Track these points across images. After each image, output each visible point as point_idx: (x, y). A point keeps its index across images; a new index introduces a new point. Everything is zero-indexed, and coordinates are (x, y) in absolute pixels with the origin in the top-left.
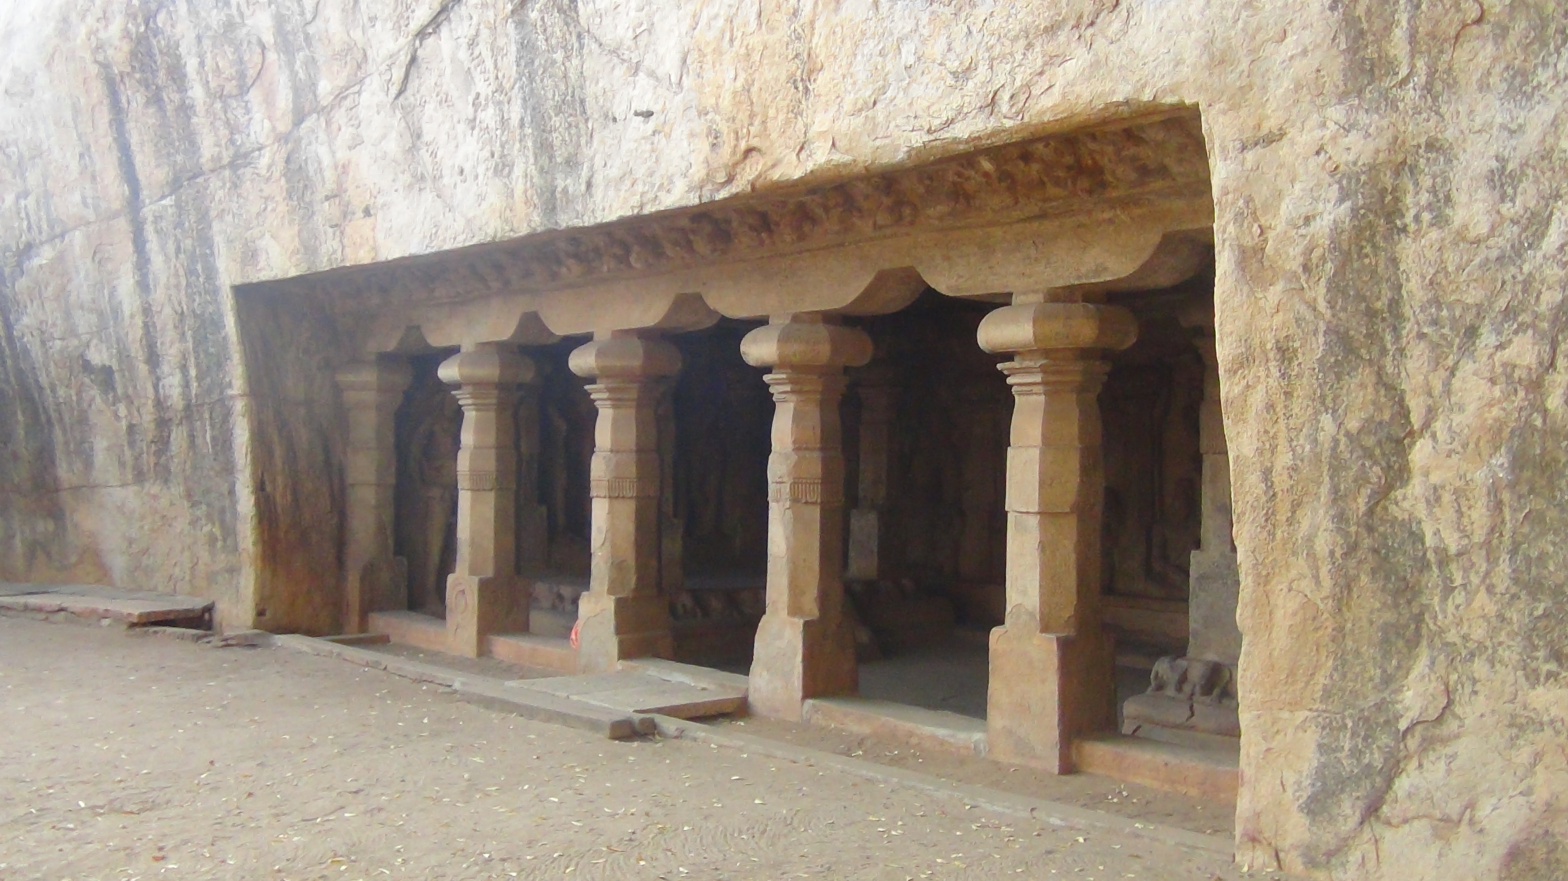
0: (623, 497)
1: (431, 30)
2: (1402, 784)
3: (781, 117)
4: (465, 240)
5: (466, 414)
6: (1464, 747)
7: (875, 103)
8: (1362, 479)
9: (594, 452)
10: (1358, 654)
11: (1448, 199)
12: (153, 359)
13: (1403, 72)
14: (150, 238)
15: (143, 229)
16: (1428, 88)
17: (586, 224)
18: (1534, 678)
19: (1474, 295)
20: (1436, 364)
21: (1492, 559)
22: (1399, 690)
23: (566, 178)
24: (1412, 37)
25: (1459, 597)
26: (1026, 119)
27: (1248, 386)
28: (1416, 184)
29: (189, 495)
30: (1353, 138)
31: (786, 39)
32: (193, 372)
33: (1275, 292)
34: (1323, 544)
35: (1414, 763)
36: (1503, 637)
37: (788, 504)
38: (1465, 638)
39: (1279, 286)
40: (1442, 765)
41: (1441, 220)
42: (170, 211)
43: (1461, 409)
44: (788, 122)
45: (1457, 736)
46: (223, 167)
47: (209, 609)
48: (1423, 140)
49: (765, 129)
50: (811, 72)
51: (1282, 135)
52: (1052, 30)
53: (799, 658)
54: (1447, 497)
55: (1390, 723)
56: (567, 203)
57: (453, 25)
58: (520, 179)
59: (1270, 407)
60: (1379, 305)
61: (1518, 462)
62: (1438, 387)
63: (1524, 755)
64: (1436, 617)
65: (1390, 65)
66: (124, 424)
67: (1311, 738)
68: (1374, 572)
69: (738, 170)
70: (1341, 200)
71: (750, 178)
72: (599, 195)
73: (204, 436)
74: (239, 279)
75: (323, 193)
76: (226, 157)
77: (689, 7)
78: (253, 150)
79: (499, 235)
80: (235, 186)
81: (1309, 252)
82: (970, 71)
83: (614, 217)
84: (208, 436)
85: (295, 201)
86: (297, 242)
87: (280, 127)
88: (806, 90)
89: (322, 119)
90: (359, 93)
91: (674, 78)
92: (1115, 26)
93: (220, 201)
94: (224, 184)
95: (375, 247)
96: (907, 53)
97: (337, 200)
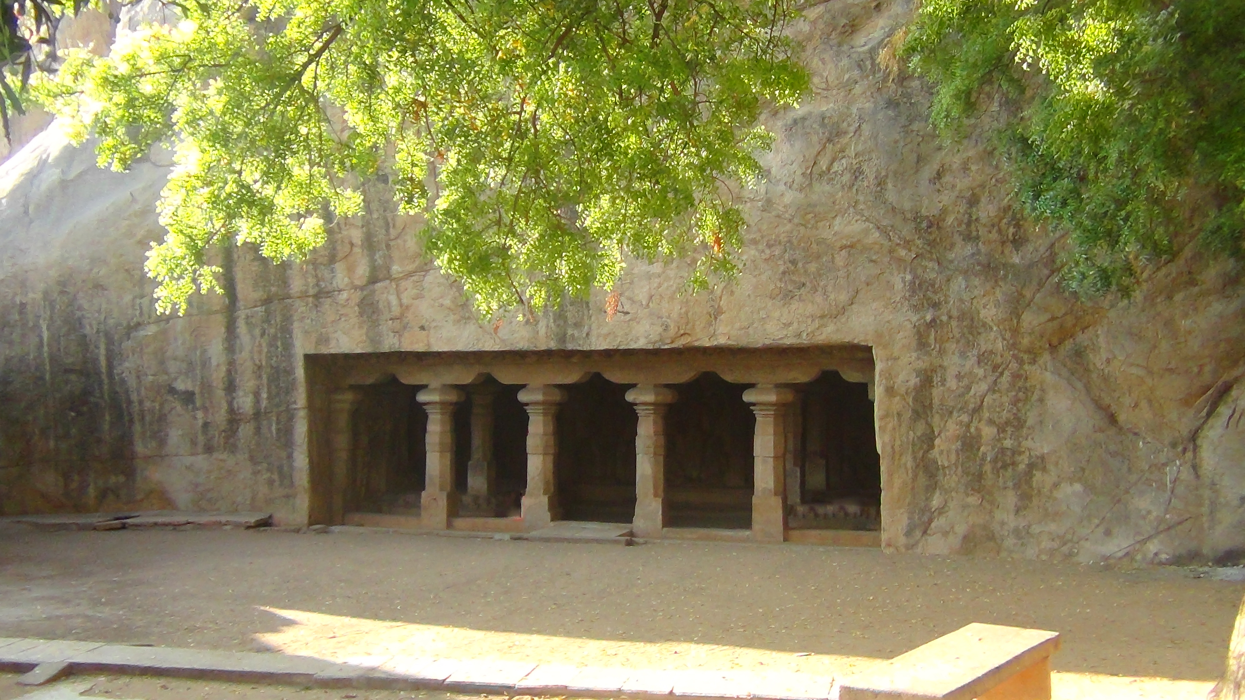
2: (933, 525)
3: (702, 325)
4: (499, 348)
5: (431, 417)
6: (951, 513)
7: (749, 328)
8: (921, 448)
9: (528, 435)
10: (918, 493)
11: (945, 380)
12: (231, 387)
13: (933, 347)
15: (235, 322)
16: (939, 351)
18: (968, 495)
19: (952, 404)
20: (942, 420)
21: (957, 468)
22: (932, 501)
23: (573, 331)
24: (935, 339)
25: (948, 477)
26: (812, 342)
28: (937, 375)
29: (252, 458)
30: (920, 362)
31: (707, 300)
32: (264, 395)
33: (896, 400)
34: (910, 464)
35: (936, 519)
36: (959, 486)
38: (949, 487)
39: (898, 398)
40: (944, 519)
41: (943, 385)
42: (260, 314)
43: (948, 431)
44: (705, 327)
45: (948, 511)
46: (309, 297)
47: (270, 517)
48: (938, 365)
49: (694, 328)
50: (718, 313)
51: (899, 358)
52: (822, 317)
54: (945, 453)
55: (929, 510)
56: (573, 340)
58: (544, 327)
59: (894, 429)
60: (926, 404)
61: (964, 444)
62: (942, 426)
63: (965, 514)
64: (941, 483)
65: (929, 345)
66: (200, 422)
67: (905, 516)
68: (923, 472)
69: (677, 340)
70: (917, 377)
71: (683, 343)
72: (593, 339)
73: (270, 429)
74: (312, 352)
75: (389, 317)
76: (312, 292)
77: (656, 280)
78: (334, 291)
79: (525, 348)
80: (317, 306)
81: (907, 390)
82: (790, 324)
83: (602, 348)
84: (274, 428)
85: (365, 317)
86: (364, 338)
87: (358, 283)
88: (716, 318)
89: (393, 283)
90: (424, 276)
91: (644, 303)
92: (844, 320)
93: (302, 313)
94: (307, 305)
95: (429, 345)
96: (763, 314)
97: (399, 321)
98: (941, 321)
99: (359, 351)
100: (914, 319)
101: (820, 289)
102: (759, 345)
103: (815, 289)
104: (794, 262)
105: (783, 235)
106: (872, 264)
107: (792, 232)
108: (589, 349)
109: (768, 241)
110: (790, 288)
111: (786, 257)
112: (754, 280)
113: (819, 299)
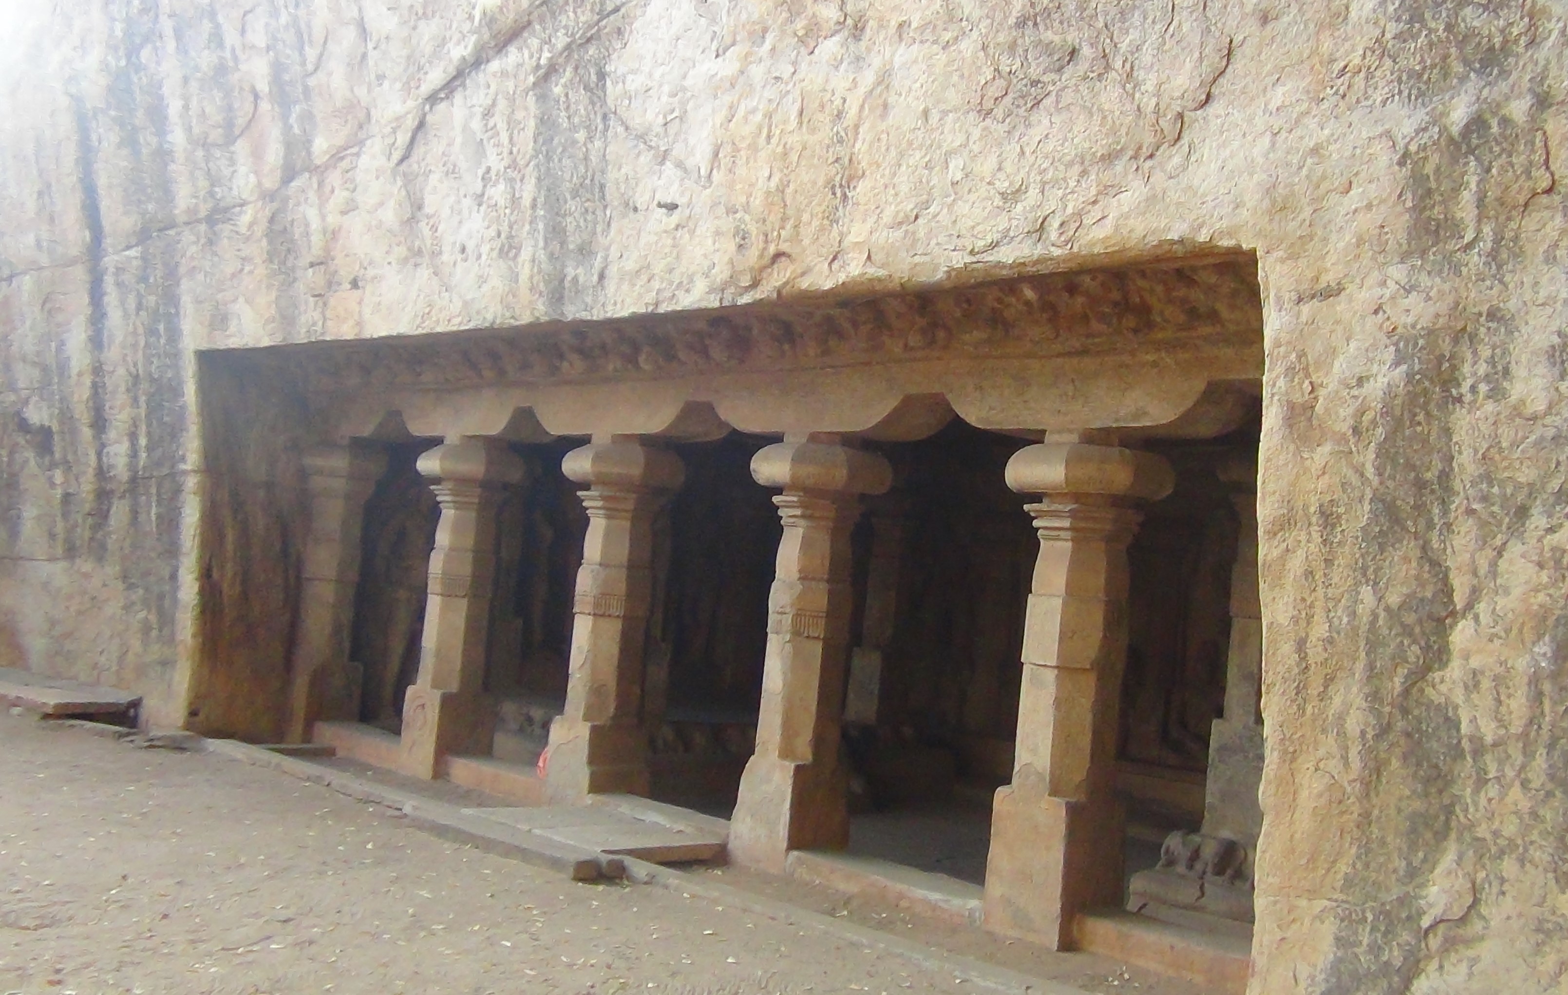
0: (610, 616)
1: (443, 96)
2: (1421, 986)
3: (816, 223)
4: (460, 324)
5: (443, 511)
7: (916, 217)
8: (1399, 658)
9: (581, 564)
10: (1383, 843)
11: (1506, 372)
12: (99, 423)
13: (1469, 236)
14: (108, 290)
15: (102, 280)
16: (1493, 255)
17: (595, 318)
18: (1564, 882)
19: (1526, 475)
20: (1483, 542)
21: (1528, 753)
22: (1423, 886)
23: (577, 267)
24: (1481, 202)
25: (1493, 790)
26: (1075, 249)
27: (1288, 550)
28: (1475, 353)
29: (125, 577)
30: (1415, 301)
31: (827, 141)
32: (143, 441)
33: (1323, 453)
34: (1354, 723)
35: (1434, 965)
36: (1535, 836)
37: (788, 638)
38: (1496, 834)
39: (1327, 448)
40: (1463, 968)
41: (1496, 393)
42: (135, 263)
43: (1507, 592)
44: (822, 229)
45: (1482, 938)
46: (199, 221)
47: (136, 704)
48: (1484, 309)
49: (798, 234)
50: (851, 178)
51: (1340, 290)
52: (1109, 158)
53: (787, 805)
54: (1486, 684)
55: (1413, 918)
56: (576, 294)
57: (468, 92)
58: (527, 263)
59: (1309, 574)
60: (1428, 475)
62: (1483, 567)
63: (1549, 963)
64: (1466, 810)
65: (1455, 228)
66: (59, 492)
67: (1329, 929)
68: (1405, 757)
69: (764, 275)
70: (1397, 364)
71: (777, 284)
72: (611, 288)
73: (149, 513)
74: (206, 345)
75: (308, 259)
76: (203, 210)
78: (234, 206)
80: (211, 242)
81: (1361, 413)
82: (1020, 193)
83: (625, 313)
84: (153, 513)
85: (275, 264)
86: (274, 310)
87: (267, 183)
88: (845, 197)
89: (314, 179)
90: (358, 156)
91: (704, 171)
92: (1175, 161)
93: (192, 257)
94: (198, 239)
95: (361, 323)
96: (955, 169)
97: (322, 268)
98: (1505, 122)
100: (1407, 128)
101: (1118, 62)
103: (1103, 65)
108: (601, 315)
110: (1035, 69)
113: (1110, 96)
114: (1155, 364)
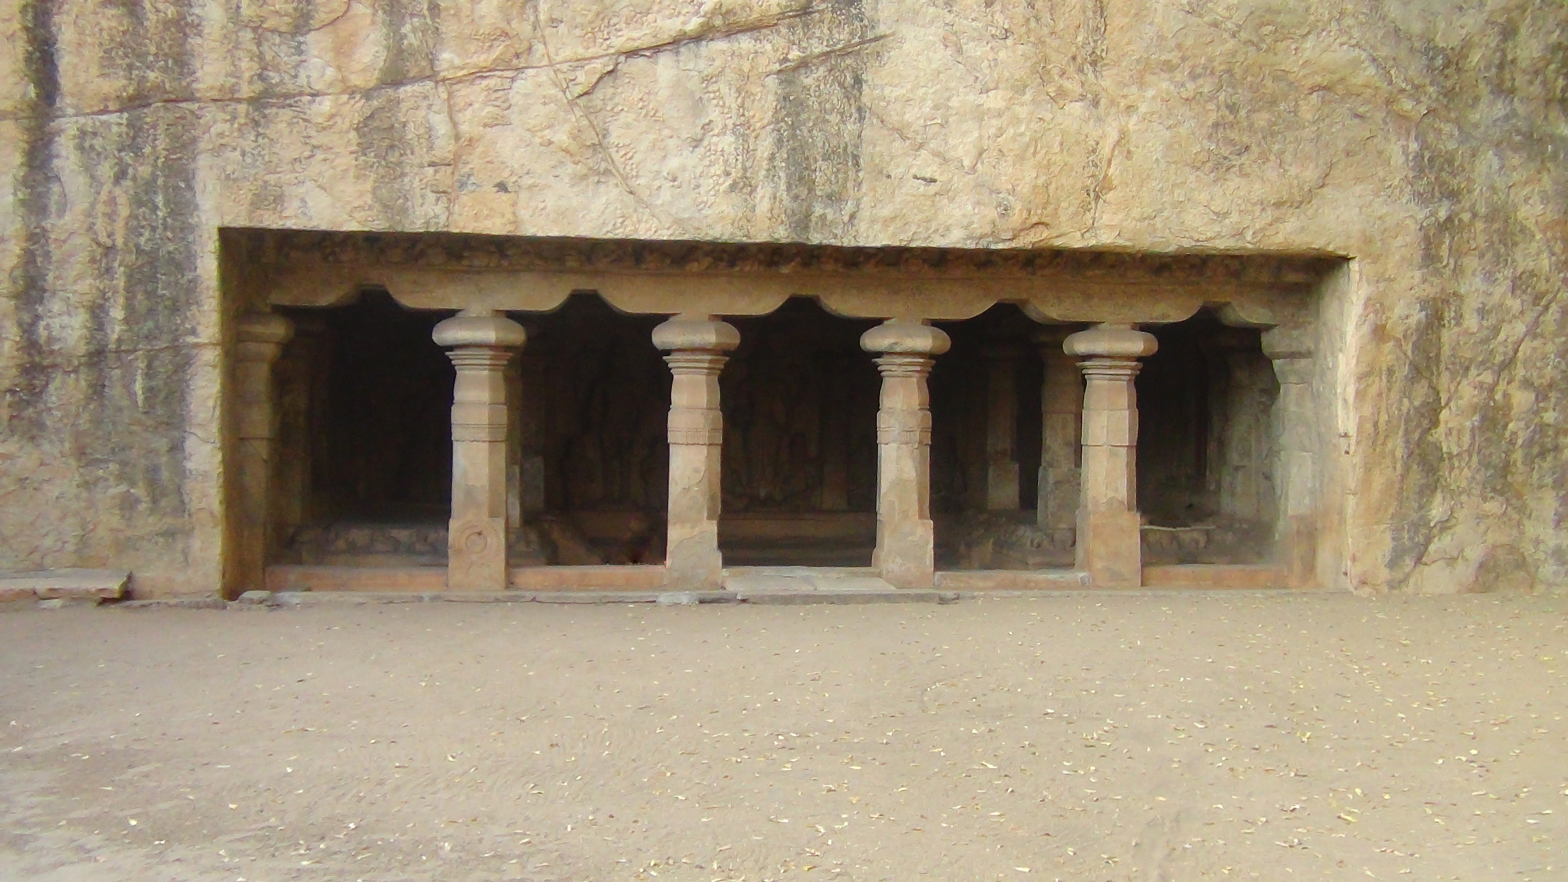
0: (715, 444)
2: (1432, 548)
3: (1072, 209)
6: (1459, 529)
8: (1419, 425)
9: (669, 409)
10: (1407, 498)
11: (1461, 316)
12: (31, 291)
13: (1445, 263)
14: (64, 153)
15: (50, 142)
16: (1454, 270)
17: (845, 245)
18: (1485, 500)
19: (1468, 355)
20: (1452, 380)
21: (1470, 456)
22: (1430, 510)
23: (825, 208)
24: (1450, 250)
25: (1456, 471)
27: (1368, 385)
28: (1449, 307)
29: (81, 453)
30: (1426, 286)
31: (1083, 164)
32: (117, 313)
33: (1389, 346)
34: (1399, 453)
35: (1436, 539)
36: (1473, 485)
37: (916, 446)
38: (1458, 487)
39: (1391, 344)
40: (1449, 538)
41: (1458, 324)
42: (116, 129)
43: (1461, 398)
44: (1076, 214)
45: (1455, 525)
46: (239, 101)
47: (129, 579)
48: (1452, 291)
49: (1056, 213)
50: (1103, 188)
51: (1394, 279)
52: (1278, 205)
54: (1454, 432)
55: (1427, 524)
56: (822, 226)
58: (766, 200)
59: (1380, 395)
60: (1431, 355)
61: (1483, 418)
62: (1452, 390)
63: (1482, 527)
64: (1446, 480)
65: (1440, 259)
67: (1388, 536)
68: (1418, 464)
69: (1022, 234)
70: (1421, 310)
71: (1034, 240)
72: (862, 226)
73: (128, 387)
74: (242, 222)
75: (427, 159)
76: (246, 91)
77: (994, 122)
78: (301, 94)
79: (726, 237)
80: (257, 124)
81: (1406, 331)
82: (1226, 214)
83: (878, 244)
84: (138, 387)
85: (371, 158)
86: (369, 199)
87: (356, 80)
88: (1097, 198)
89: (441, 89)
90: (513, 79)
91: (967, 163)
92: (1310, 212)
93: (221, 135)
94: (234, 118)
95: (515, 222)
96: (1179, 194)
97: (449, 169)
98: (1460, 220)
99: (353, 226)
100: (1421, 216)
101: (1272, 158)
102: (1171, 249)
103: (1264, 158)
104: (1233, 108)
105: (1218, 60)
106: (1357, 121)
107: (1233, 56)
108: (853, 244)
109: (1193, 67)
110: (1225, 151)
111: (1222, 98)
112: (1168, 133)
113: (1271, 174)
114: (1172, 291)
